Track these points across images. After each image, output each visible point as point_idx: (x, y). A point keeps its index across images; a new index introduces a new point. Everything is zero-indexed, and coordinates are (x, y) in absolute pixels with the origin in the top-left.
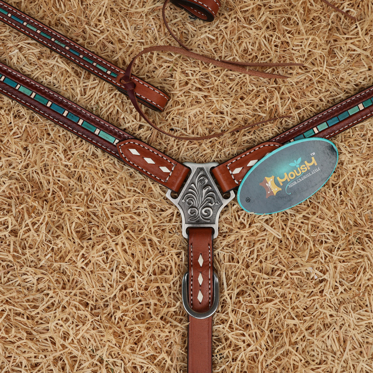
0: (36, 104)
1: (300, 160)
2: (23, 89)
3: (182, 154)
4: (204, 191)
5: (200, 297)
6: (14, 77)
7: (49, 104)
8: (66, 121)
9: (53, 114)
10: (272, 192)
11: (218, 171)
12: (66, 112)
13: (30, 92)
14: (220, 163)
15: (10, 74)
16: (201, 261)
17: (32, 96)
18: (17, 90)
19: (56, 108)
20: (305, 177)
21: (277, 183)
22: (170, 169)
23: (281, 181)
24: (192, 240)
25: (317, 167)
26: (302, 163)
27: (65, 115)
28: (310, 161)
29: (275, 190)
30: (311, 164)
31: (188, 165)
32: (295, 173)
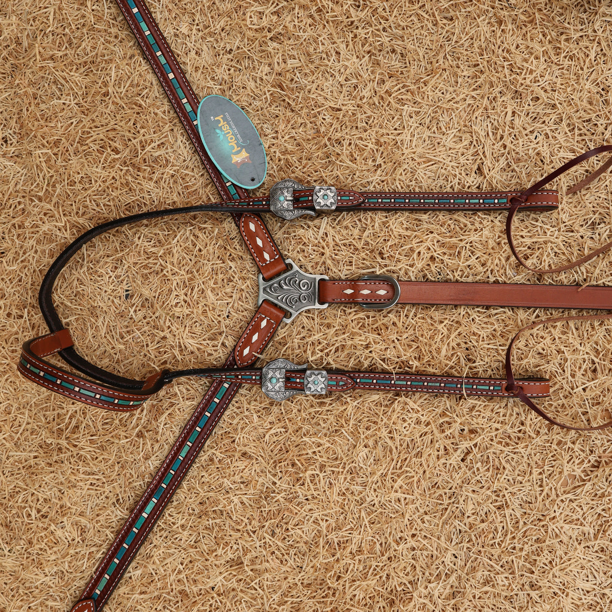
0: (198, 442)
1: (218, 131)
2: (183, 454)
3: (251, 307)
4: (285, 287)
5: (382, 292)
6: (171, 461)
7: (198, 429)
8: (214, 414)
9: (208, 425)
10: (246, 158)
11: (267, 274)
12: (207, 413)
13: (187, 446)
14: (259, 271)
15: (168, 466)
16: (349, 291)
17: (191, 445)
18: (184, 459)
19: (202, 423)
20: (234, 127)
21: (238, 152)
22: (263, 319)
23: (236, 149)
24: (330, 300)
25: (225, 116)
26: (220, 128)
27: (209, 415)
28: (219, 121)
29: (244, 154)
30: (222, 120)
31: (260, 302)
32: (230, 136)
